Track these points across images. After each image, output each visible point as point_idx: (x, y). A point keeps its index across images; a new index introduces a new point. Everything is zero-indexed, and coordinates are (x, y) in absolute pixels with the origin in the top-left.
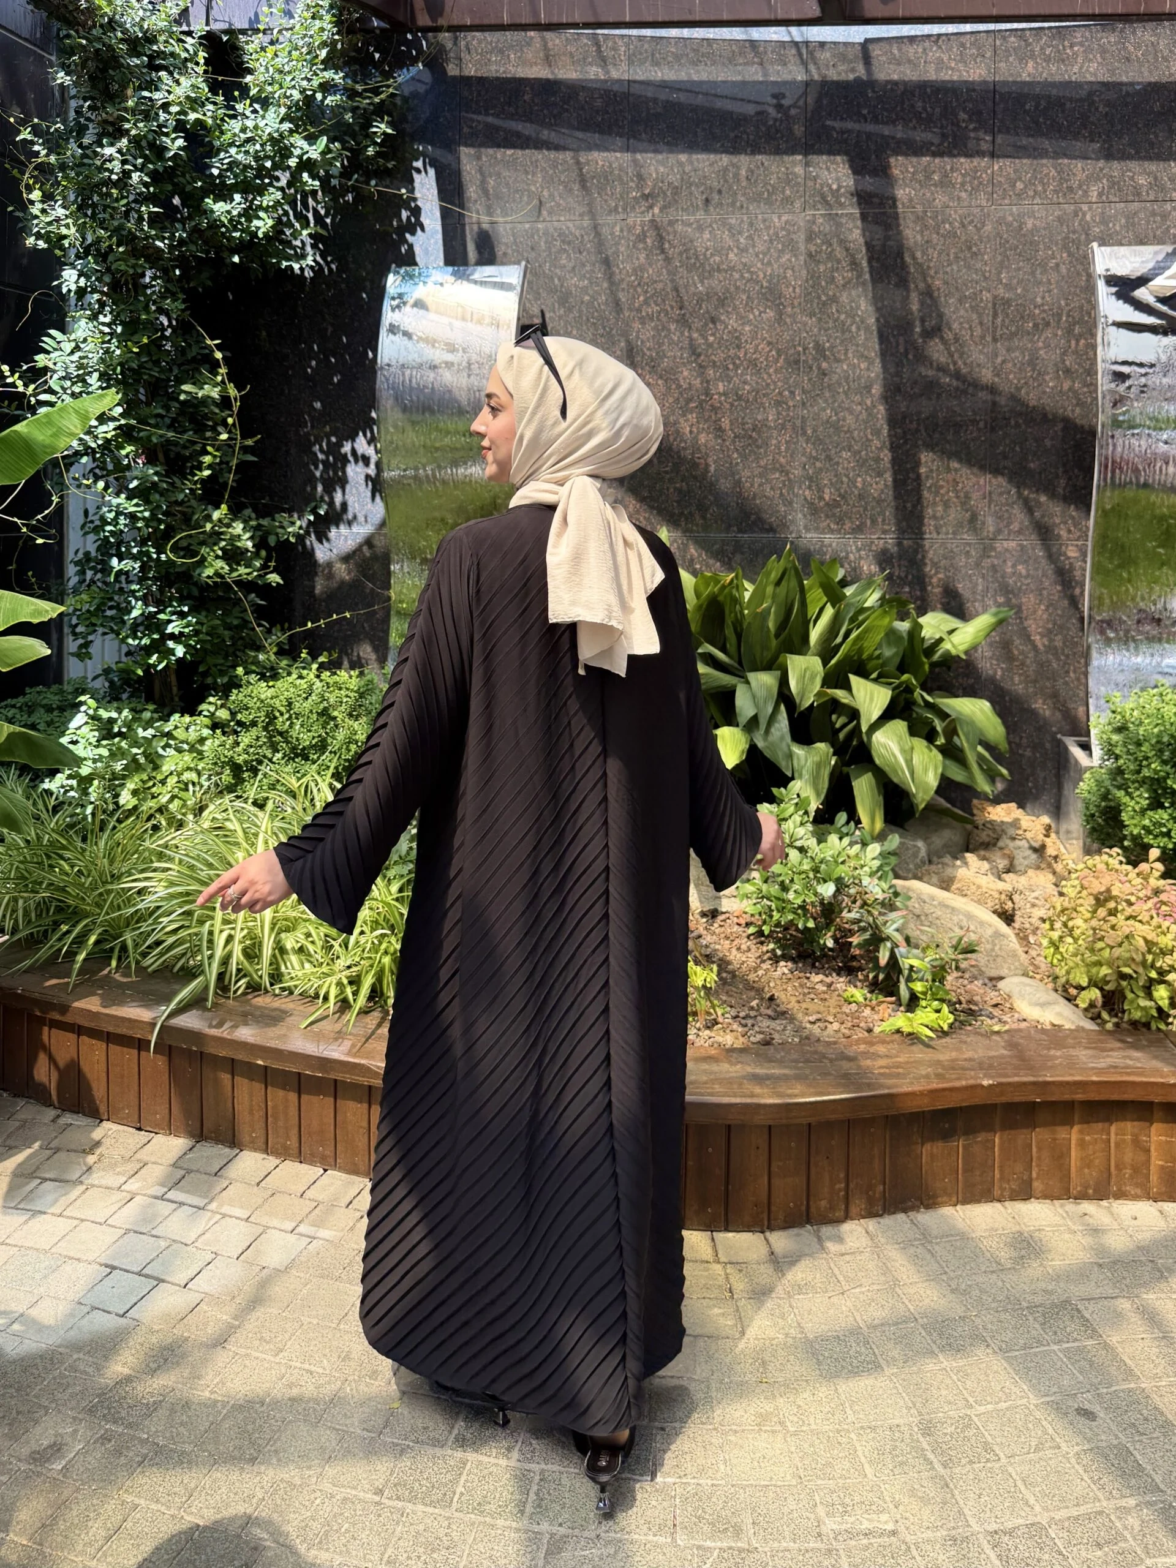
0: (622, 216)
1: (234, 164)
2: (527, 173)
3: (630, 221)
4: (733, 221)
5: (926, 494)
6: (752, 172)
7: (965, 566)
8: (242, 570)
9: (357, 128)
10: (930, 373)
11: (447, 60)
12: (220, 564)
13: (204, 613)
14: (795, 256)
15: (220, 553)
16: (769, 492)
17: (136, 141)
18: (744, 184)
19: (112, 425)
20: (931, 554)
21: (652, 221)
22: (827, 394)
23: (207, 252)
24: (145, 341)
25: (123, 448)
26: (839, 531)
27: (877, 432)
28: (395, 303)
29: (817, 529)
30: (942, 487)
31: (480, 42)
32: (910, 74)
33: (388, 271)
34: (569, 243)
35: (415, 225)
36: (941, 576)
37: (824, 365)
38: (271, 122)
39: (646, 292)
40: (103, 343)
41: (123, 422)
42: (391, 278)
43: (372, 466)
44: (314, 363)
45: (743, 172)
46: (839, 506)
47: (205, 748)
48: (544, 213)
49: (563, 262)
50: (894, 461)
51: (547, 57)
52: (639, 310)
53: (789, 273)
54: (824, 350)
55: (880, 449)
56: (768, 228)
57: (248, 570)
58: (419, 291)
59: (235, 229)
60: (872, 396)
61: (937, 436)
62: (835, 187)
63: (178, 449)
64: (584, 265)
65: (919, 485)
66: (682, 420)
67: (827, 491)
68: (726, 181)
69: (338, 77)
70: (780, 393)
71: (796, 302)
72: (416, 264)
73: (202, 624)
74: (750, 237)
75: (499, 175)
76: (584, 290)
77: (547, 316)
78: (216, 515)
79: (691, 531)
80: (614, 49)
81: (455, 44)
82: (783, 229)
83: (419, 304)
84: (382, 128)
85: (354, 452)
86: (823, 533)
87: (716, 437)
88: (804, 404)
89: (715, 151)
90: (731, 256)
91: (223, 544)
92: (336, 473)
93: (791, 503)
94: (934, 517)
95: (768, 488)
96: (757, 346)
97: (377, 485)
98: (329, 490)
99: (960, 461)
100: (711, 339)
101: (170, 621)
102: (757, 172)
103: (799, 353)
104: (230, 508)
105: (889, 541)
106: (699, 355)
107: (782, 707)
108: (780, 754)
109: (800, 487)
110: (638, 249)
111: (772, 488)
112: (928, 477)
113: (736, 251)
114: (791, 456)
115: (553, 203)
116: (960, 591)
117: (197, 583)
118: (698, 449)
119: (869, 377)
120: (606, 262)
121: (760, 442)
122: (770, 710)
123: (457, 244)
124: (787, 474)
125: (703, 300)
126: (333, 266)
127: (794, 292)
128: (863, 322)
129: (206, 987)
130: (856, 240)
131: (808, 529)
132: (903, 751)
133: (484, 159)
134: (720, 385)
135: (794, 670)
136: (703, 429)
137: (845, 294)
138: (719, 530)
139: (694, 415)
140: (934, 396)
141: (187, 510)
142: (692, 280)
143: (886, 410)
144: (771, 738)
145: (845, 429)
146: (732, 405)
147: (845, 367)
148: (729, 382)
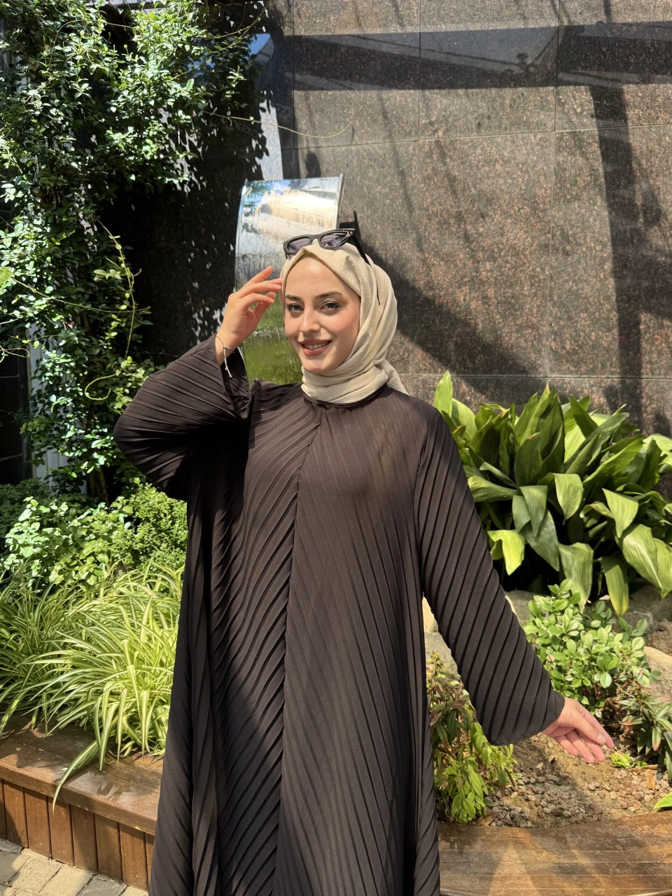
0: (414, 139)
1: (128, 105)
2: (344, 108)
3: (421, 142)
4: (499, 140)
5: (644, 344)
6: (514, 101)
9: (218, 77)
10: (650, 253)
11: (283, 24)
12: (126, 399)
14: (546, 165)
15: (127, 391)
16: (523, 344)
17: (55, 87)
18: (508, 110)
19: (45, 300)
20: (647, 390)
21: (437, 142)
22: (570, 270)
23: (110, 172)
24: (65, 237)
25: (55, 316)
26: (577, 372)
27: (608, 298)
28: (249, 210)
29: (559, 371)
30: (657, 339)
31: (307, 9)
32: (643, 18)
33: (242, 185)
34: (375, 160)
35: (261, 152)
36: (654, 406)
37: (568, 248)
38: (152, 70)
39: (433, 195)
40: (37, 239)
41: (53, 297)
42: (245, 189)
44: (192, 255)
45: (508, 102)
46: (577, 353)
47: (113, 537)
48: (357, 138)
49: (371, 175)
50: (620, 320)
51: (358, 18)
52: (427, 209)
53: (542, 178)
54: (568, 236)
55: (610, 311)
56: (526, 144)
58: (265, 199)
59: (131, 154)
60: (604, 271)
61: (654, 301)
62: (579, 110)
63: (96, 317)
64: (386, 177)
65: (639, 338)
66: (458, 291)
67: (568, 342)
68: (494, 109)
69: (202, 33)
70: (533, 270)
71: (547, 201)
72: (262, 179)
74: (512, 152)
75: (322, 111)
76: (386, 195)
77: (358, 216)
78: (124, 364)
79: (464, 373)
80: (409, 8)
81: (289, 11)
82: (538, 144)
83: (265, 209)
84: (236, 76)
86: (564, 374)
87: (484, 303)
88: (551, 277)
89: (486, 86)
90: (498, 166)
91: (129, 384)
93: (540, 351)
94: (650, 362)
95: (522, 341)
96: (516, 234)
100: (481, 230)
101: (94, 440)
102: (518, 101)
103: (548, 239)
104: (134, 359)
105: (614, 380)
106: (472, 242)
107: (549, 515)
108: (549, 552)
109: (547, 340)
110: (426, 163)
111: (525, 341)
112: (646, 332)
113: (501, 162)
114: (541, 317)
115: (363, 131)
116: (668, 416)
117: (111, 413)
118: (470, 312)
119: (602, 256)
120: (402, 174)
121: (517, 306)
122: (541, 518)
123: (292, 164)
124: (538, 330)
125: (475, 201)
126: (204, 184)
127: (545, 192)
128: (598, 215)
129: (99, 752)
130: (595, 152)
131: (552, 371)
132: (649, 552)
133: (312, 99)
134: (488, 264)
135: (560, 486)
136: (474, 297)
137: (585, 194)
138: (485, 372)
139: (467, 287)
140: (652, 272)
141: (105, 361)
142: (468, 184)
143: (616, 281)
144: (541, 540)
145: (584, 296)
146: (496, 279)
147: (584, 249)
148: (495, 262)
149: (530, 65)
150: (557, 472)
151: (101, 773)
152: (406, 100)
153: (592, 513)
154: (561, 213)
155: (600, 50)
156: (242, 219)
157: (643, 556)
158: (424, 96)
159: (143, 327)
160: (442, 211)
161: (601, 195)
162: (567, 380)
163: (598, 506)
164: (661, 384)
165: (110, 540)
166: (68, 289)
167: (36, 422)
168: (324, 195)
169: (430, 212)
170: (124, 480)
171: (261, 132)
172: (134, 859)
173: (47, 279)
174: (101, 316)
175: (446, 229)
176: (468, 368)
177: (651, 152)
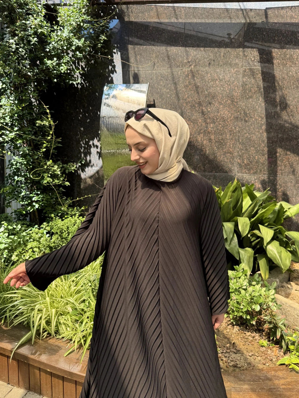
0: (181, 68)
1: (54, 48)
2: (150, 54)
3: (184, 70)
4: (218, 71)
5: (278, 162)
6: (225, 54)
7: (290, 186)
8: (56, 181)
9: (95, 38)
10: (282, 122)
11: (125, 16)
12: (49, 179)
13: (45, 194)
14: (238, 82)
15: (49, 175)
16: (226, 160)
17: (22, 39)
18: (222, 58)
19: (14, 133)
20: (279, 182)
21: (191, 70)
22: (247, 129)
23: (45, 77)
24: (24, 106)
25: (18, 141)
26: (249, 173)
27: (263, 141)
28: (107, 97)
29: (241, 172)
30: (284, 160)
31: (136, 9)
32: (281, 21)
33: (104, 85)
34: (163, 77)
35: (113, 71)
36: (282, 189)
37: (247, 119)
38: (66, 34)
39: (188, 94)
40: (11, 106)
41: (17, 132)
42: (105, 88)
43: (99, 148)
44: (81, 116)
45: (222, 54)
46: (249, 165)
47: (41, 240)
48: (156, 67)
49: (162, 83)
50: (268, 151)
51: (158, 15)
52: (186, 100)
53: (236, 88)
54: (247, 114)
55: (264, 147)
56: (230, 73)
57: (58, 181)
58: (114, 92)
59: (55, 70)
60: (262, 129)
61: (283, 143)
62: (253, 59)
63: (36, 142)
64: (168, 85)
65: (277, 159)
66: (198, 136)
67: (245, 160)
68: (216, 57)
69: (89, 18)
70: (231, 128)
71: (238, 98)
72: (113, 83)
73: (44, 198)
74: (223, 76)
75: (141, 55)
76: (168, 93)
77: (156, 101)
78: (48, 163)
79: (200, 172)
80: (181, 12)
81: (128, 10)
82: (235, 73)
83: (114, 97)
84: (103, 37)
85: (93, 144)
86: (244, 174)
87: (210, 142)
88: (239, 132)
89: (213, 47)
90: (217, 82)
91: (51, 172)
92: (88, 151)
93: (233, 164)
94: (281, 170)
95: (225, 159)
96: (224, 112)
97: (100, 154)
98: (86, 156)
99: (291, 152)
100: (209, 109)
101: (34, 197)
102: (227, 54)
103: (238, 115)
104: (53, 161)
105: (265, 177)
106: (205, 115)
107: (235, 235)
108: (235, 252)
109: (237, 159)
110: (186, 79)
111: (227, 159)
112: (279, 157)
113: (219, 80)
114: (234, 148)
115: (158, 64)
116: (288, 194)
117: (42, 185)
118: (203, 145)
119: (261, 123)
120: (175, 84)
121: (224, 144)
122: (231, 236)
123: (127, 77)
124: (232, 154)
125: (207, 97)
126: (87, 84)
127: (238, 94)
128: (260, 105)
129: (32, 336)
130: (259, 77)
131: (238, 172)
132: (278, 253)
133: (136, 49)
134: (212, 125)
135: (240, 222)
136: (205, 139)
137: (255, 96)
138: (209, 172)
139: (202, 135)
140: (283, 130)
141: (40, 161)
142: (204, 90)
143: (267, 134)
144: (231, 246)
145: (253, 140)
146: (215, 131)
147: (254, 120)
148: (215, 124)
149: (232, 39)
150: (239, 217)
151: (32, 345)
152: (178, 52)
153: (254, 235)
154: (244, 104)
155: (263, 34)
156: (104, 101)
157: (275, 254)
158: (186, 50)
159: (58, 147)
160: (192, 101)
161: (262, 96)
162: (245, 177)
163: (256, 232)
164: (285, 179)
165: (39, 242)
166: (25, 129)
167: (8, 188)
168: (141, 91)
169: (187, 101)
170: (47, 215)
171: (114, 62)
172: (46, 385)
173: (15, 124)
174: (39, 141)
175: (194, 109)
176: (202, 170)
177: (283, 78)
